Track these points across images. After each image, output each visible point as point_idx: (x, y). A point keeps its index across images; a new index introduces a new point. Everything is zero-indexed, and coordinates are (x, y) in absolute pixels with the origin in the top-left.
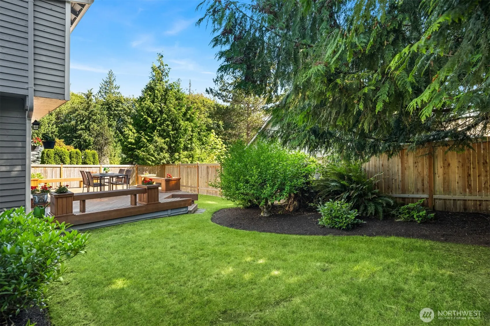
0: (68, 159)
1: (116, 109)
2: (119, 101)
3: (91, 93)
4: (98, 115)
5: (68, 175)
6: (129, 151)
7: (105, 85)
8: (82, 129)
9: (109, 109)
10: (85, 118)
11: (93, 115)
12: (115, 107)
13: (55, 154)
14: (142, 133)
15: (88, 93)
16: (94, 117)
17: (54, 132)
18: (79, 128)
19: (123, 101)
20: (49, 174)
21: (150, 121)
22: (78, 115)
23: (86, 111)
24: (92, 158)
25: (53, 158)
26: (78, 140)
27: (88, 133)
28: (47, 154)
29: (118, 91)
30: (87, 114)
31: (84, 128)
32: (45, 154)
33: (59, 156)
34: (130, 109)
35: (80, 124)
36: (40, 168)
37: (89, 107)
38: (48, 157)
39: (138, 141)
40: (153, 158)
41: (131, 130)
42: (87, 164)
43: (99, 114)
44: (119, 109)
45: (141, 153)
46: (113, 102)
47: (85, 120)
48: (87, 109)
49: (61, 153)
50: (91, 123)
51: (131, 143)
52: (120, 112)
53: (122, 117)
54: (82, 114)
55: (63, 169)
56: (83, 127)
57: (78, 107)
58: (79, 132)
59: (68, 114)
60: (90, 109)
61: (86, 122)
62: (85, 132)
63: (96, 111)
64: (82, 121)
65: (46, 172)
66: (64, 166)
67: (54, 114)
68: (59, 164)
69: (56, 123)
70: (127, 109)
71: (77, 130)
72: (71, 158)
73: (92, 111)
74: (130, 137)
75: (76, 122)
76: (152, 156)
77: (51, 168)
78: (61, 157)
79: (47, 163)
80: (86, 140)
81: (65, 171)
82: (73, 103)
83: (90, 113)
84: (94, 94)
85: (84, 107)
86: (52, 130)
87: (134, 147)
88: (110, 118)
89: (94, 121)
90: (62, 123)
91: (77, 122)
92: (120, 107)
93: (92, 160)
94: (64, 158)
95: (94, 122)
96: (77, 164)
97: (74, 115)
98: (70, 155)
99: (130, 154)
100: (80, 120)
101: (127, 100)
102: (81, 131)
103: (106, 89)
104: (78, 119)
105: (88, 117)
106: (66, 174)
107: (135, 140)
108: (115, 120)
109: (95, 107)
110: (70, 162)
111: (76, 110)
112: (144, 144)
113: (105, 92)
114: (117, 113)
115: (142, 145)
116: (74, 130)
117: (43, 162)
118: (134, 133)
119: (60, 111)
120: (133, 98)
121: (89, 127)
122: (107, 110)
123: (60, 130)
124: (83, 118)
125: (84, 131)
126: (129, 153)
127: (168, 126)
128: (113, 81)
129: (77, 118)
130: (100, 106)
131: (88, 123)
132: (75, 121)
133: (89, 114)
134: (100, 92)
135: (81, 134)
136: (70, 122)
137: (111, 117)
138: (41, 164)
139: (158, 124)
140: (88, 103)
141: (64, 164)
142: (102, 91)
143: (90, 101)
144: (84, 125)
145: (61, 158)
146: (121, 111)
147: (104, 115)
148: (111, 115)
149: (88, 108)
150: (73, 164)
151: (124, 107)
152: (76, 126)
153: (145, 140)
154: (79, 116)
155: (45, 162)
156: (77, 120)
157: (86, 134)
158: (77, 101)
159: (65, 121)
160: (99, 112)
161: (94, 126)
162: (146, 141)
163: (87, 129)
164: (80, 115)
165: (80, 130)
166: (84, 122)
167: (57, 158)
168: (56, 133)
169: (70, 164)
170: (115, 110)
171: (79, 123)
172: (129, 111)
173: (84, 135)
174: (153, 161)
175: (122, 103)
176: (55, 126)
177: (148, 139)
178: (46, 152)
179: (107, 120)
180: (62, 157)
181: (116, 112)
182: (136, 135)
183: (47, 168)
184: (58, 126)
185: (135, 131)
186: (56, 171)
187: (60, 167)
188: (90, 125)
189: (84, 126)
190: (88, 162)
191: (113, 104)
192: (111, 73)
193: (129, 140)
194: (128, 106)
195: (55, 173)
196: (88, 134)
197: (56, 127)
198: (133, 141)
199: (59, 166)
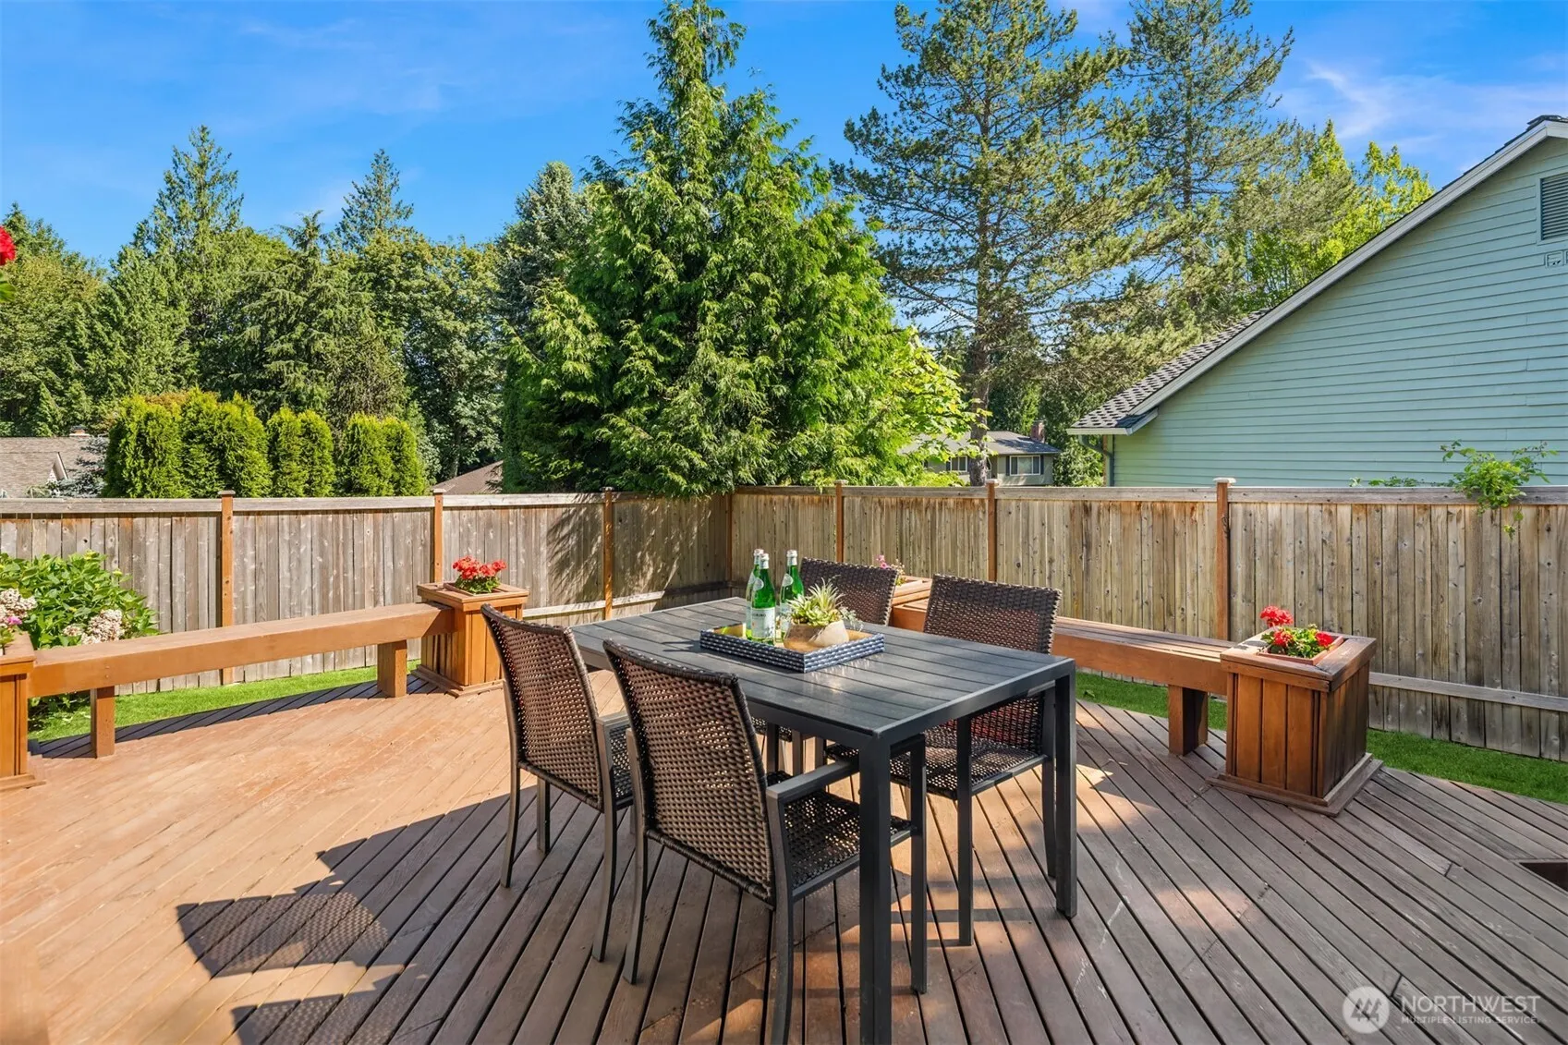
0: (262, 466)
1: (405, 283)
2: (412, 258)
3: (316, 229)
4: (339, 306)
5: (263, 557)
6: (563, 421)
7: (361, 205)
8: (283, 356)
9: (378, 284)
10: (293, 317)
11: (321, 306)
12: (400, 276)
13: (188, 437)
14: (629, 329)
15: (304, 226)
16: (327, 313)
17: (185, 366)
18: (272, 350)
19: (427, 255)
20: (152, 558)
21: (668, 269)
22: (271, 303)
23: (297, 292)
24: (388, 458)
25: (173, 461)
26: (271, 393)
27: (305, 369)
28: (141, 437)
29: (408, 224)
30: (301, 300)
31: (292, 351)
32: (132, 438)
33: (210, 449)
34: (451, 285)
35: (277, 337)
36: (98, 522)
37: (308, 275)
38: (148, 452)
39: (610, 370)
40: (696, 457)
41: (573, 315)
42: (363, 491)
43: (343, 303)
44: (415, 283)
45: (628, 432)
46: (392, 261)
47: (296, 323)
48: (301, 285)
49: (224, 434)
50: (315, 332)
51: (574, 383)
52: (419, 295)
53: (424, 313)
54: (284, 303)
55: (234, 524)
56: (288, 347)
57: (270, 278)
58: (273, 366)
59: (232, 304)
60: (313, 284)
61: (299, 330)
62: (296, 365)
63: (333, 290)
64: (284, 328)
65: (132, 544)
66: (241, 504)
67: (184, 303)
68: (214, 494)
69: (191, 334)
70: (442, 285)
71: (266, 358)
72: (274, 461)
73: (320, 290)
74: (568, 349)
75: (261, 330)
76: (692, 447)
77: (166, 522)
78: (220, 452)
79: (144, 492)
80: (298, 392)
81: (243, 532)
82: (250, 263)
83: (312, 298)
84: (324, 231)
85: (290, 279)
86: (178, 359)
87: (592, 399)
88: (382, 318)
89: (326, 327)
90: (210, 336)
91: (264, 332)
92: (417, 277)
93: (388, 470)
94: (240, 459)
95: (327, 330)
96: (308, 492)
97: (255, 304)
98: (274, 442)
99: (568, 436)
100: (276, 324)
101: (439, 253)
102: (281, 362)
103: (364, 215)
104: (268, 319)
105: (304, 311)
106: (251, 553)
107: (595, 367)
108: (398, 325)
109: (328, 275)
110: (274, 479)
111: (264, 288)
112: (640, 389)
113: (364, 227)
114: (407, 298)
115: (628, 391)
116: (255, 357)
117: (118, 487)
118: (585, 331)
119: (207, 294)
120: (463, 247)
121: (308, 347)
122: (373, 288)
123: (204, 358)
124: (289, 316)
125: (292, 362)
126: (564, 432)
127: (759, 292)
128: (390, 190)
129: (265, 316)
130: (346, 273)
131: (305, 334)
132: (259, 327)
133: (306, 304)
134: (344, 227)
135: (281, 373)
136: (240, 331)
137: (386, 313)
138: (105, 494)
139: (712, 282)
140: (304, 263)
141: (238, 495)
142: (351, 225)
143: (313, 254)
144: (290, 340)
145: (224, 461)
146: (420, 289)
147: (360, 304)
148: (386, 307)
149: (304, 282)
150: (287, 491)
151: (432, 276)
152: (262, 345)
153: (647, 367)
154: (273, 309)
155: (130, 484)
156: (265, 323)
157: (299, 374)
158: (264, 258)
159: (222, 327)
160: (343, 294)
161: (327, 344)
162: (652, 371)
163: (304, 354)
164: (276, 304)
165: (277, 358)
166: (291, 328)
167: (201, 457)
168: (190, 371)
169: (274, 494)
170: (399, 288)
171: (273, 332)
172: (449, 291)
173: (292, 376)
174: (693, 474)
175: (424, 264)
176: (186, 345)
177: (661, 359)
178: (132, 426)
179: (373, 322)
180: (230, 456)
181: (402, 295)
182: (596, 340)
183: (139, 521)
184: (199, 346)
185: (588, 321)
186: (196, 535)
187: (219, 515)
188: (313, 340)
189: (291, 345)
190: (369, 480)
191: (393, 266)
192: (382, 161)
193: (569, 366)
194: (446, 276)
195: (186, 544)
196: (304, 373)
197: (192, 350)
198: (584, 369)
199: (214, 505)
